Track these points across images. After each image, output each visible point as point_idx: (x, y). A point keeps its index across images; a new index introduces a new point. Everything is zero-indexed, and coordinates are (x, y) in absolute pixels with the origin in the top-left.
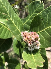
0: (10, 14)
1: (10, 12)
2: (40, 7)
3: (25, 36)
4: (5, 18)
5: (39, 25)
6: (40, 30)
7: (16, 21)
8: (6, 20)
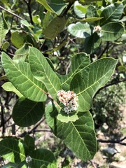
0: (47, 72)
1: (47, 69)
2: (86, 61)
3: (62, 96)
4: (42, 76)
5: (80, 85)
6: (81, 90)
7: (53, 79)
8: (43, 78)
